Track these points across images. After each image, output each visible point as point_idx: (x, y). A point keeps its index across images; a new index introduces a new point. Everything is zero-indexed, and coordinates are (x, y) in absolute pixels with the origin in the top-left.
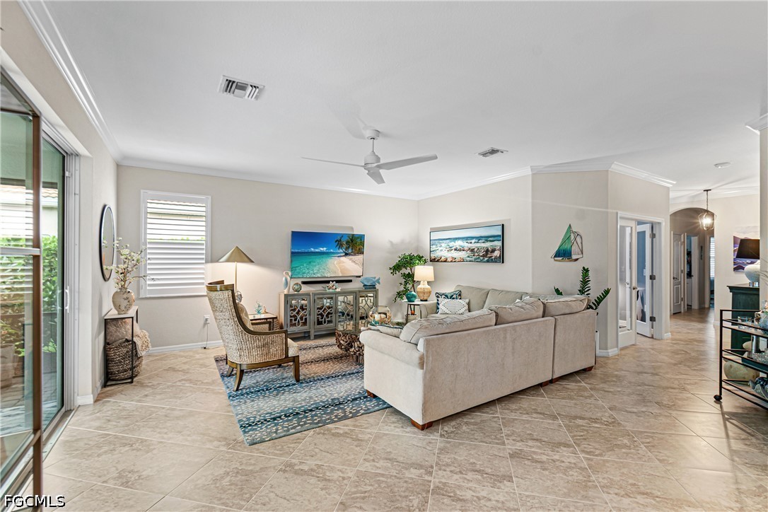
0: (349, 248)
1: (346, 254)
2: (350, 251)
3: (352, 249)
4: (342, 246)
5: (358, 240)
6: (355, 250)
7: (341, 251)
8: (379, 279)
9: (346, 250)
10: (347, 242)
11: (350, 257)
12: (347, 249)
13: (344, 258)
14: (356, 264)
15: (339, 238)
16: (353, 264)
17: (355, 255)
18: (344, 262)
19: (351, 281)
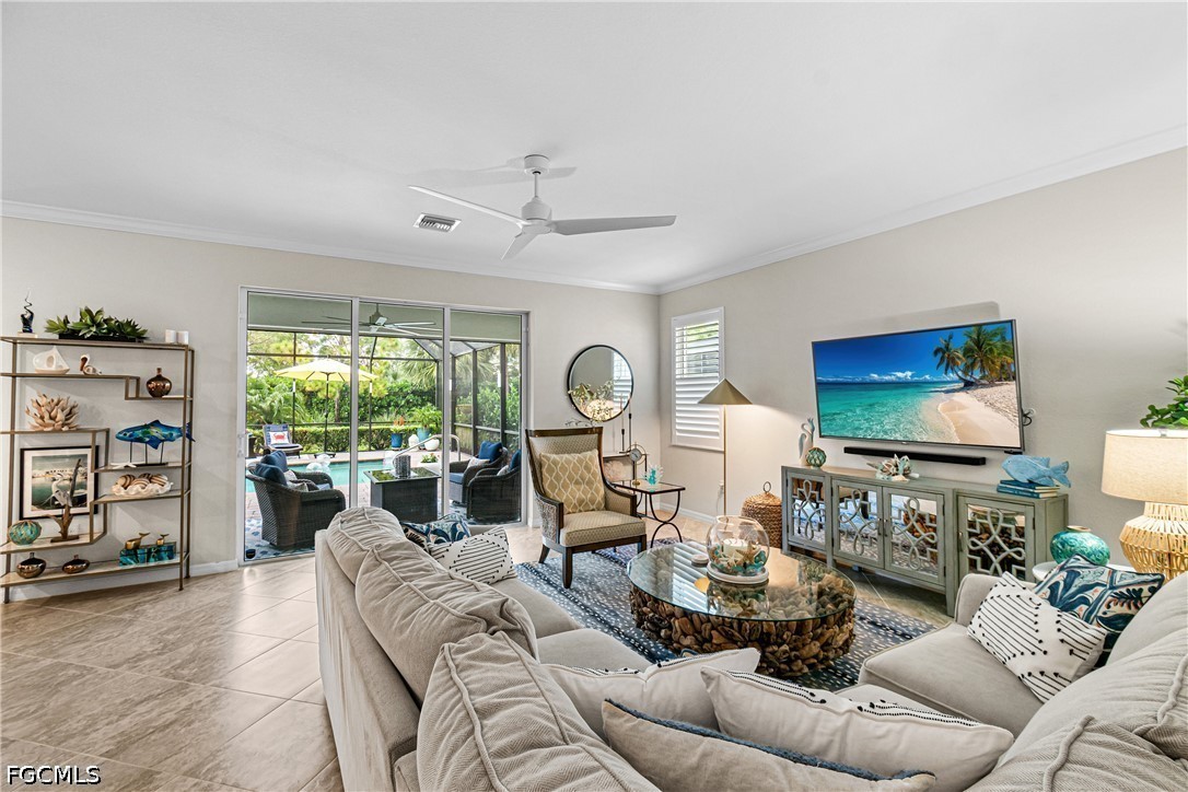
0: (973, 365)
1: (968, 385)
2: (977, 375)
3: (982, 369)
4: (955, 364)
5: (996, 341)
6: (991, 370)
7: (952, 376)
8: (1066, 468)
9: (965, 373)
10: (968, 352)
11: (980, 391)
12: (969, 368)
13: (962, 394)
14: (998, 410)
15: (942, 344)
16: (989, 411)
17: (991, 384)
18: (962, 407)
19: (980, 462)
